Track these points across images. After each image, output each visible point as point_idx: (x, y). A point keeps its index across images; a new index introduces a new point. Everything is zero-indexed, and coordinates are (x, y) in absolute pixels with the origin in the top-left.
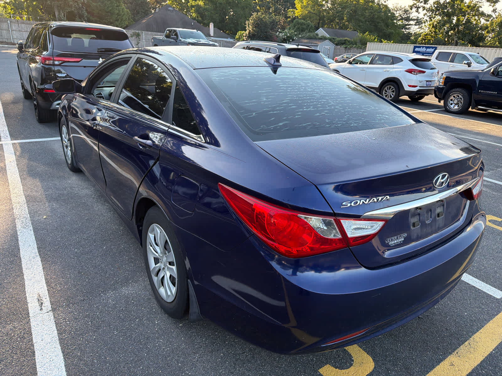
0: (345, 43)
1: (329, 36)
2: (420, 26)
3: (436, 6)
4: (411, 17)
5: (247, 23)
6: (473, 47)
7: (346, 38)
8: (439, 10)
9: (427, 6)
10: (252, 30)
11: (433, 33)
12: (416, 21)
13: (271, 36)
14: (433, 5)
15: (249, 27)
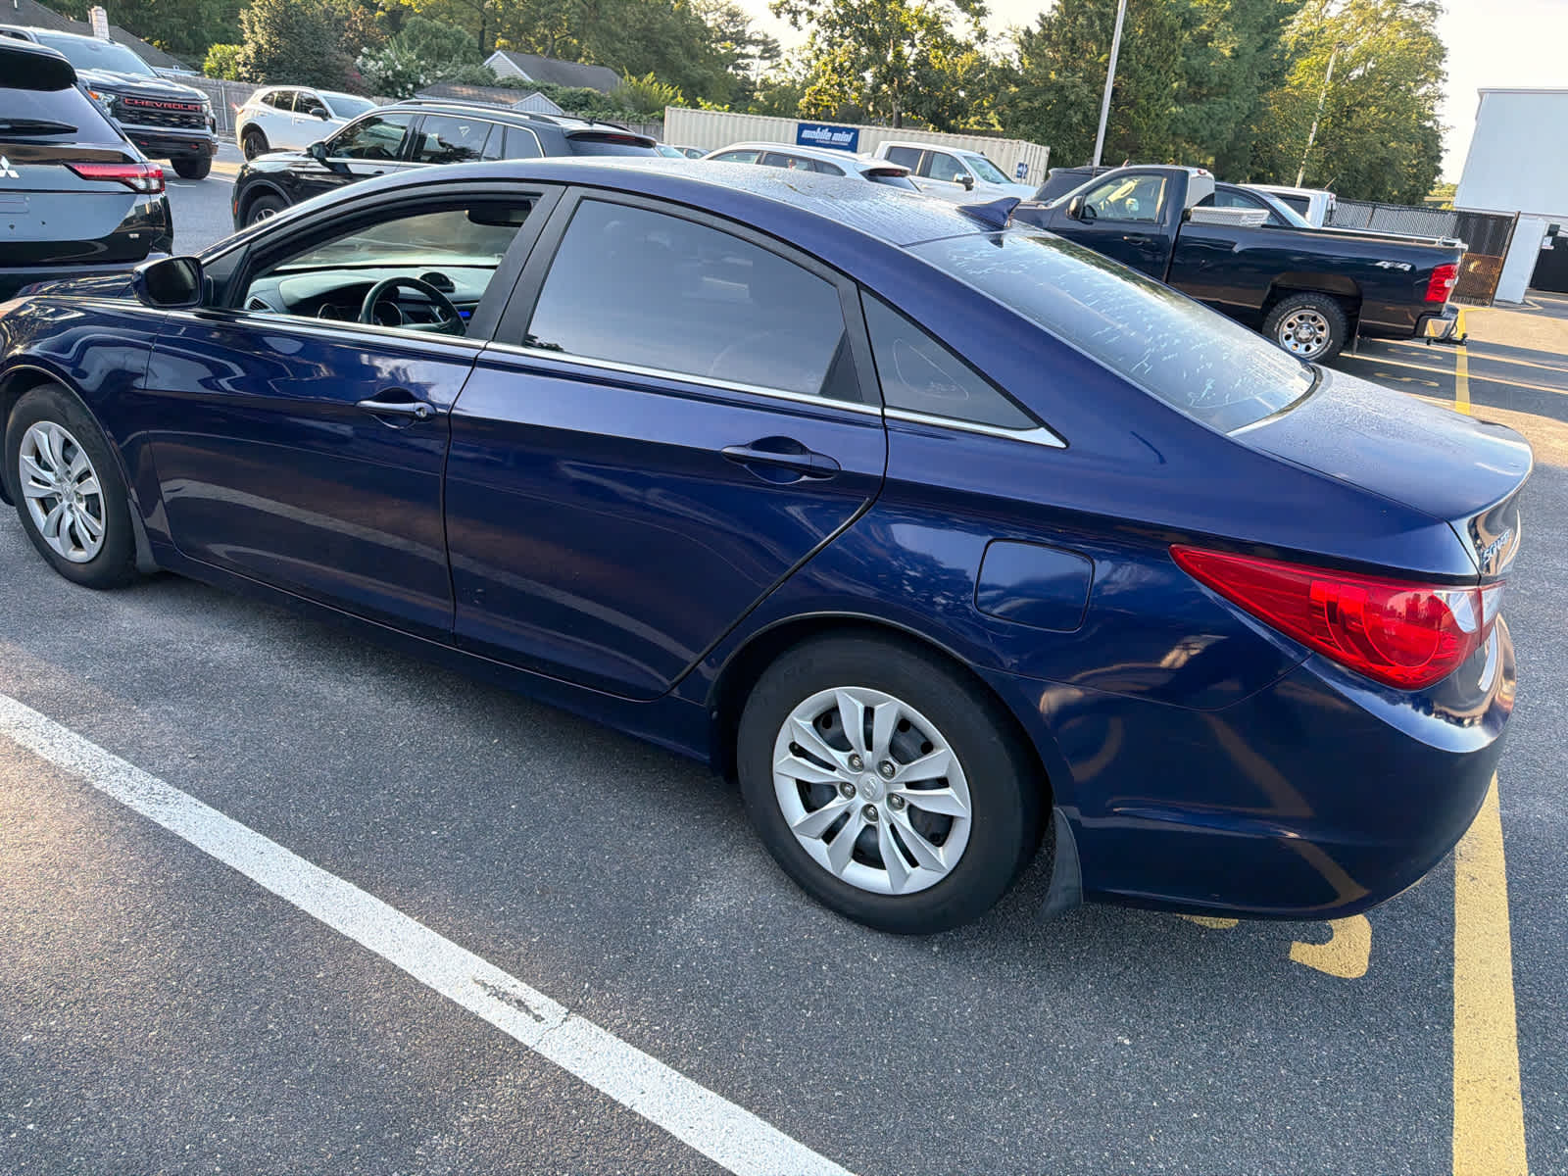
0: (585, 105)
1: (532, 81)
2: (774, 64)
3: (841, 12)
4: (747, 34)
5: (243, 15)
6: (939, 131)
7: (588, 89)
8: (849, 24)
9: (819, 11)
10: (271, 43)
11: (836, 87)
12: (761, 47)
13: (338, 68)
14: (833, 11)
15: (253, 32)
